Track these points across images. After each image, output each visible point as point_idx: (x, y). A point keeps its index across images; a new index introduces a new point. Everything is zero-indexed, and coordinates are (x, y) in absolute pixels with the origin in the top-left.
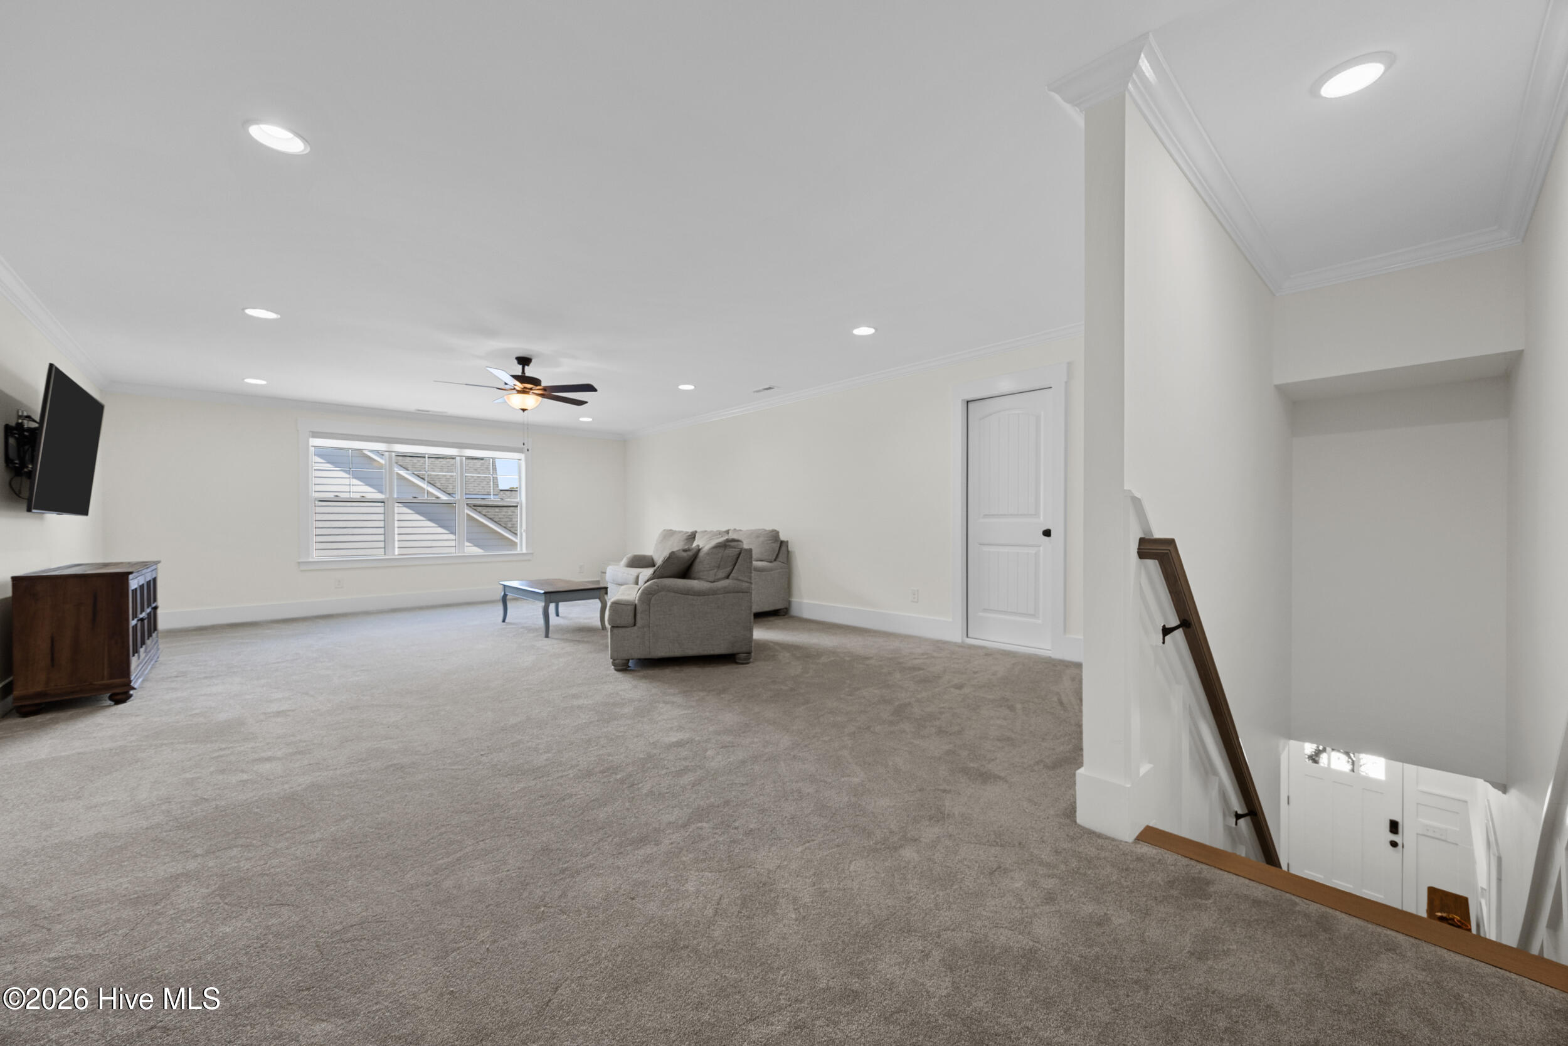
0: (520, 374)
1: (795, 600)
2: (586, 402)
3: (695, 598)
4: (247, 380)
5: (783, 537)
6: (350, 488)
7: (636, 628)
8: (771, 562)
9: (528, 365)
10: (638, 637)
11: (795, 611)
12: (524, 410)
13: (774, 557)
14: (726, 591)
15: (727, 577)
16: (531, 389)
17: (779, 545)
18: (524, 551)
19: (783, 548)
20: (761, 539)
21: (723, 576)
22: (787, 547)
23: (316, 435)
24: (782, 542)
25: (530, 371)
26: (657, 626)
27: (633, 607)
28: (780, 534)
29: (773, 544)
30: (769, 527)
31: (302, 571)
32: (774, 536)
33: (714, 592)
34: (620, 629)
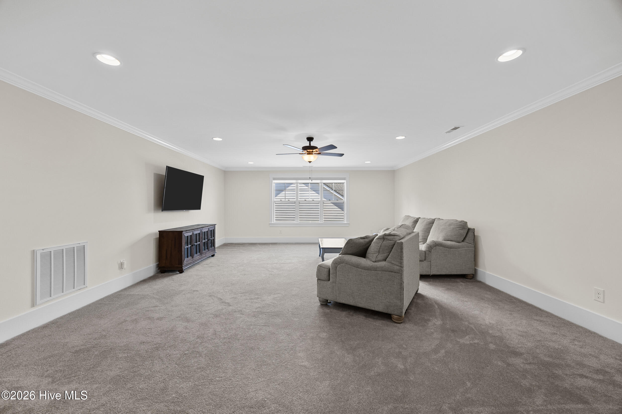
0: (308, 145)
1: (480, 269)
2: (343, 154)
3: (363, 270)
4: (249, 163)
5: (470, 226)
6: (285, 197)
7: (329, 282)
8: (459, 242)
9: (312, 141)
10: (330, 288)
11: (480, 277)
12: (310, 162)
13: (462, 239)
14: (383, 270)
15: (385, 260)
16: (312, 152)
17: (466, 231)
18: (346, 223)
19: (470, 234)
20: (452, 227)
21: (382, 259)
22: (474, 233)
23: (274, 179)
24: (469, 229)
25: (313, 144)
26: (340, 284)
27: (328, 269)
28: (468, 224)
29: (461, 231)
30: (460, 219)
31: (270, 227)
32: (463, 225)
33: (375, 269)
34: (322, 281)
